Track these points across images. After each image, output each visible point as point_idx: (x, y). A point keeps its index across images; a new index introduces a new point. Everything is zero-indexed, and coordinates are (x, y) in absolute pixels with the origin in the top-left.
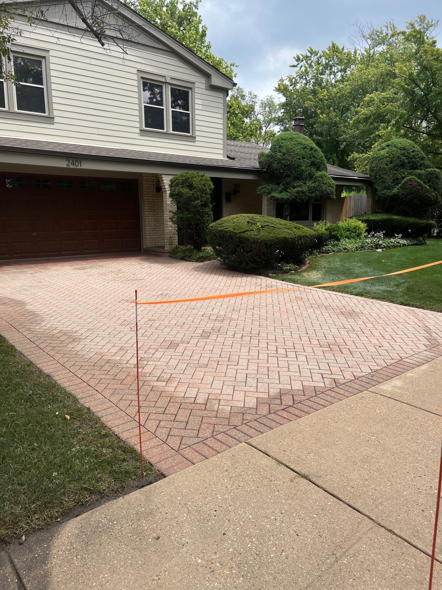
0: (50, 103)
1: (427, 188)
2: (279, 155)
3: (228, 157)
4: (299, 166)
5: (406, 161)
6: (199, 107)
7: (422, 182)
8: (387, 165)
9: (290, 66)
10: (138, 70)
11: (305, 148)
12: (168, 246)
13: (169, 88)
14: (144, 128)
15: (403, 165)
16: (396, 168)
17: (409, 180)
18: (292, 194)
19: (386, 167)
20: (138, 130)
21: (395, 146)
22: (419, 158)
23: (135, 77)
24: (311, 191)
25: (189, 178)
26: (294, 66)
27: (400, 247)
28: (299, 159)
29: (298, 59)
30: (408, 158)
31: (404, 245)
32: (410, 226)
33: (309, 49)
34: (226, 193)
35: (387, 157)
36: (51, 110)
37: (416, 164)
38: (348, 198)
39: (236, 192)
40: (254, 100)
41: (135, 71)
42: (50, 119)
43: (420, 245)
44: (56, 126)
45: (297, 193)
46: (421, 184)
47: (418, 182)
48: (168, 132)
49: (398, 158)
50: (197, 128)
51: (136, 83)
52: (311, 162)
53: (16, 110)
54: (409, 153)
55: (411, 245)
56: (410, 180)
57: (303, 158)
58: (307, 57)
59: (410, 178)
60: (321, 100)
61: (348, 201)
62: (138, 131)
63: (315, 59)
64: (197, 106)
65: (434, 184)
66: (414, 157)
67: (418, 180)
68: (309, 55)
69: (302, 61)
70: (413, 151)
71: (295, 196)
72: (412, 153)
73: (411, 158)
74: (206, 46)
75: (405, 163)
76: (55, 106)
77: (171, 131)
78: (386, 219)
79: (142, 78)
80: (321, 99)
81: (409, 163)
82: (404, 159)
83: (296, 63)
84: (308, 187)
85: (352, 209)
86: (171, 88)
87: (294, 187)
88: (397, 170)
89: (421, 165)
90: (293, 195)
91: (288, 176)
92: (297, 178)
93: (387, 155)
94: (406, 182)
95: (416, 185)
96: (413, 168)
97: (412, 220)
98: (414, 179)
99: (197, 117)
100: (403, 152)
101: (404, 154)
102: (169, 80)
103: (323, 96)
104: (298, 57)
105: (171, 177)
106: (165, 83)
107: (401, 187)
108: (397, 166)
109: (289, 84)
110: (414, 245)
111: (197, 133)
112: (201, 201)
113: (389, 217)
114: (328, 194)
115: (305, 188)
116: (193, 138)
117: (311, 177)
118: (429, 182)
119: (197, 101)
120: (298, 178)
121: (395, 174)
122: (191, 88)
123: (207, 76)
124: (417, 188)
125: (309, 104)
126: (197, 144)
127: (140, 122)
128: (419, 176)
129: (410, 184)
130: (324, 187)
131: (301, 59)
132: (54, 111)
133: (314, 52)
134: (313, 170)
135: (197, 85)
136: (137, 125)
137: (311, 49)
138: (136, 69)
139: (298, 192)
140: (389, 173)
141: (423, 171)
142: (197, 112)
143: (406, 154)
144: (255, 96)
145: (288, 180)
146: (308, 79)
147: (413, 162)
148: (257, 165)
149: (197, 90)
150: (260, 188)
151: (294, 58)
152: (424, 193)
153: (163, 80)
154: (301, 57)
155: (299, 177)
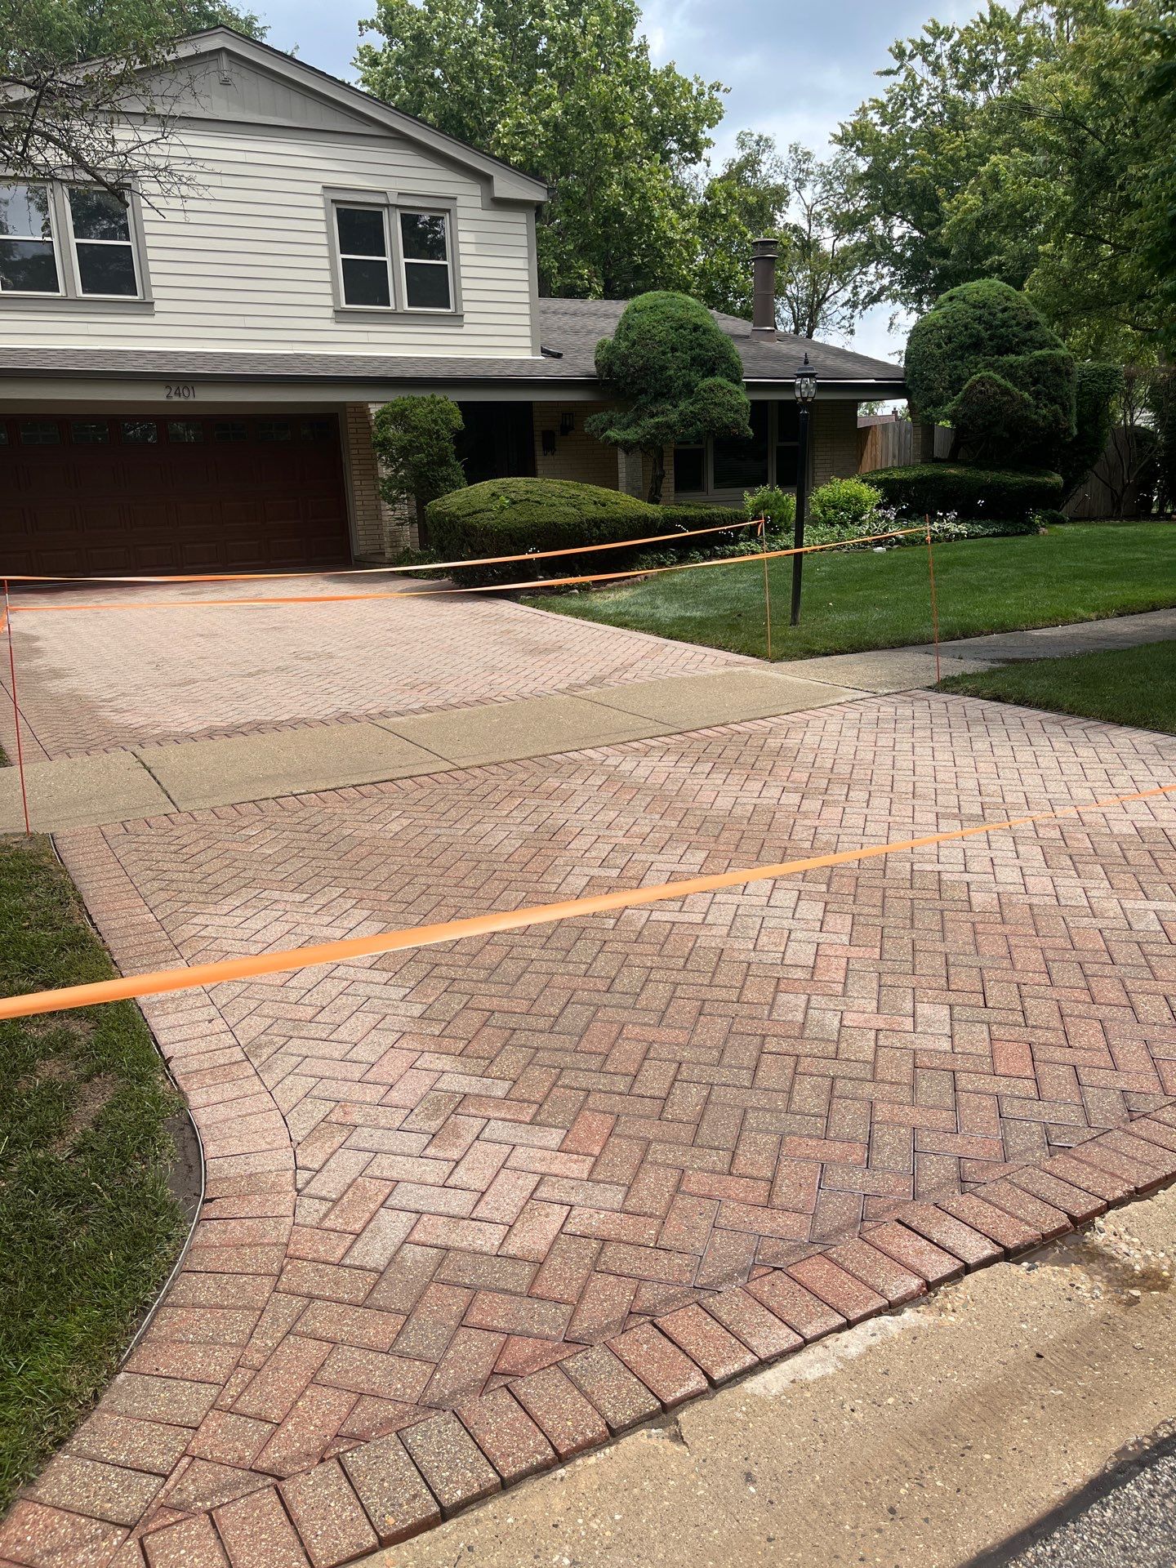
0: (145, 274)
1: (1023, 400)
2: (625, 344)
3: (544, 352)
4: (663, 368)
5: (985, 335)
6: (471, 249)
7: (1009, 385)
8: (939, 346)
9: (878, 73)
10: (324, 187)
11: (682, 327)
12: (389, 550)
13: (398, 213)
14: (344, 305)
15: (976, 345)
16: (959, 353)
17: (978, 382)
18: (647, 430)
19: (937, 352)
20: (331, 310)
21: (964, 300)
22: (1018, 324)
23: (319, 202)
24: (687, 421)
25: (406, 410)
26: (889, 73)
27: (949, 540)
28: (664, 353)
29: (900, 54)
30: (989, 326)
31: (959, 536)
32: (984, 490)
33: (931, 25)
34: (544, 433)
35: (941, 327)
36: (147, 288)
37: (1010, 342)
38: (879, 430)
39: (566, 429)
40: (804, 166)
41: (318, 189)
42: (147, 306)
43: (1014, 535)
44: (158, 318)
45: (657, 428)
46: (1008, 389)
47: (999, 386)
48: (399, 311)
49: (966, 329)
50: (465, 295)
51: (321, 215)
52: (693, 359)
53: (80, 294)
54: (994, 315)
55: (987, 536)
56: (981, 381)
57: (674, 350)
58: (924, 45)
59: (981, 378)
60: (952, 160)
61: (879, 435)
62: (329, 313)
63: (944, 48)
64: (463, 248)
65: (1048, 388)
66: (1004, 324)
67: (1002, 381)
68: (929, 39)
69: (912, 57)
70: (1004, 310)
71: (652, 435)
72: (1000, 315)
73: (997, 327)
74: (636, 48)
75: (982, 339)
76: (154, 280)
77: (406, 307)
78: (926, 477)
79: (333, 201)
80: (952, 157)
81: (991, 339)
82: (979, 331)
83: (895, 65)
84: (681, 414)
85: (891, 454)
86: (402, 215)
87: (652, 416)
88: (961, 358)
89: (1024, 342)
90: (648, 433)
91: (643, 391)
92: (659, 396)
93: (942, 322)
94: (972, 387)
95: (995, 393)
96: (1003, 350)
97: (988, 476)
98: (990, 378)
99: (464, 272)
100: (978, 312)
101: (979, 319)
102: (393, 200)
103: (952, 149)
104: (899, 46)
105: (379, 407)
106: (387, 206)
107: (963, 400)
108: (961, 347)
109: (879, 122)
110: (995, 535)
111: (466, 306)
112: (429, 455)
113: (936, 471)
114: (727, 427)
115: (674, 417)
116: (457, 318)
117: (689, 389)
118: (1035, 382)
119: (462, 237)
120: (663, 395)
121: (955, 367)
122: (449, 211)
123: (486, 179)
124: (996, 401)
125: (917, 173)
126: (466, 329)
127: (335, 295)
128: (1010, 373)
129: (981, 392)
130: (715, 412)
131: (908, 53)
132: (153, 289)
133: (942, 33)
134: (694, 376)
135: (461, 201)
136: (329, 301)
137: (935, 24)
138: (320, 186)
139: (658, 426)
140: (942, 366)
141: (1021, 358)
142: (463, 260)
143: (987, 317)
144: (808, 153)
145: (643, 399)
146: (919, 106)
147: (1001, 337)
148: (593, 369)
149: (461, 213)
150: (589, 419)
151: (890, 50)
152: (1016, 412)
153: (381, 200)
154: (909, 47)
155: (665, 393)
